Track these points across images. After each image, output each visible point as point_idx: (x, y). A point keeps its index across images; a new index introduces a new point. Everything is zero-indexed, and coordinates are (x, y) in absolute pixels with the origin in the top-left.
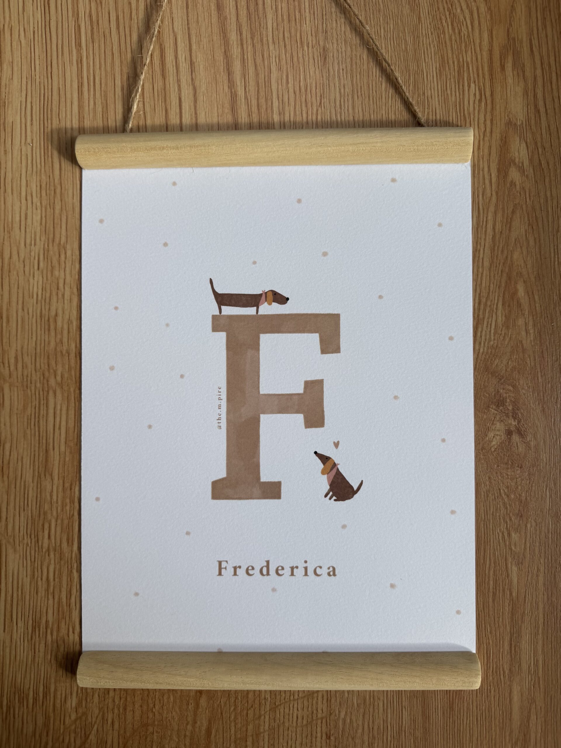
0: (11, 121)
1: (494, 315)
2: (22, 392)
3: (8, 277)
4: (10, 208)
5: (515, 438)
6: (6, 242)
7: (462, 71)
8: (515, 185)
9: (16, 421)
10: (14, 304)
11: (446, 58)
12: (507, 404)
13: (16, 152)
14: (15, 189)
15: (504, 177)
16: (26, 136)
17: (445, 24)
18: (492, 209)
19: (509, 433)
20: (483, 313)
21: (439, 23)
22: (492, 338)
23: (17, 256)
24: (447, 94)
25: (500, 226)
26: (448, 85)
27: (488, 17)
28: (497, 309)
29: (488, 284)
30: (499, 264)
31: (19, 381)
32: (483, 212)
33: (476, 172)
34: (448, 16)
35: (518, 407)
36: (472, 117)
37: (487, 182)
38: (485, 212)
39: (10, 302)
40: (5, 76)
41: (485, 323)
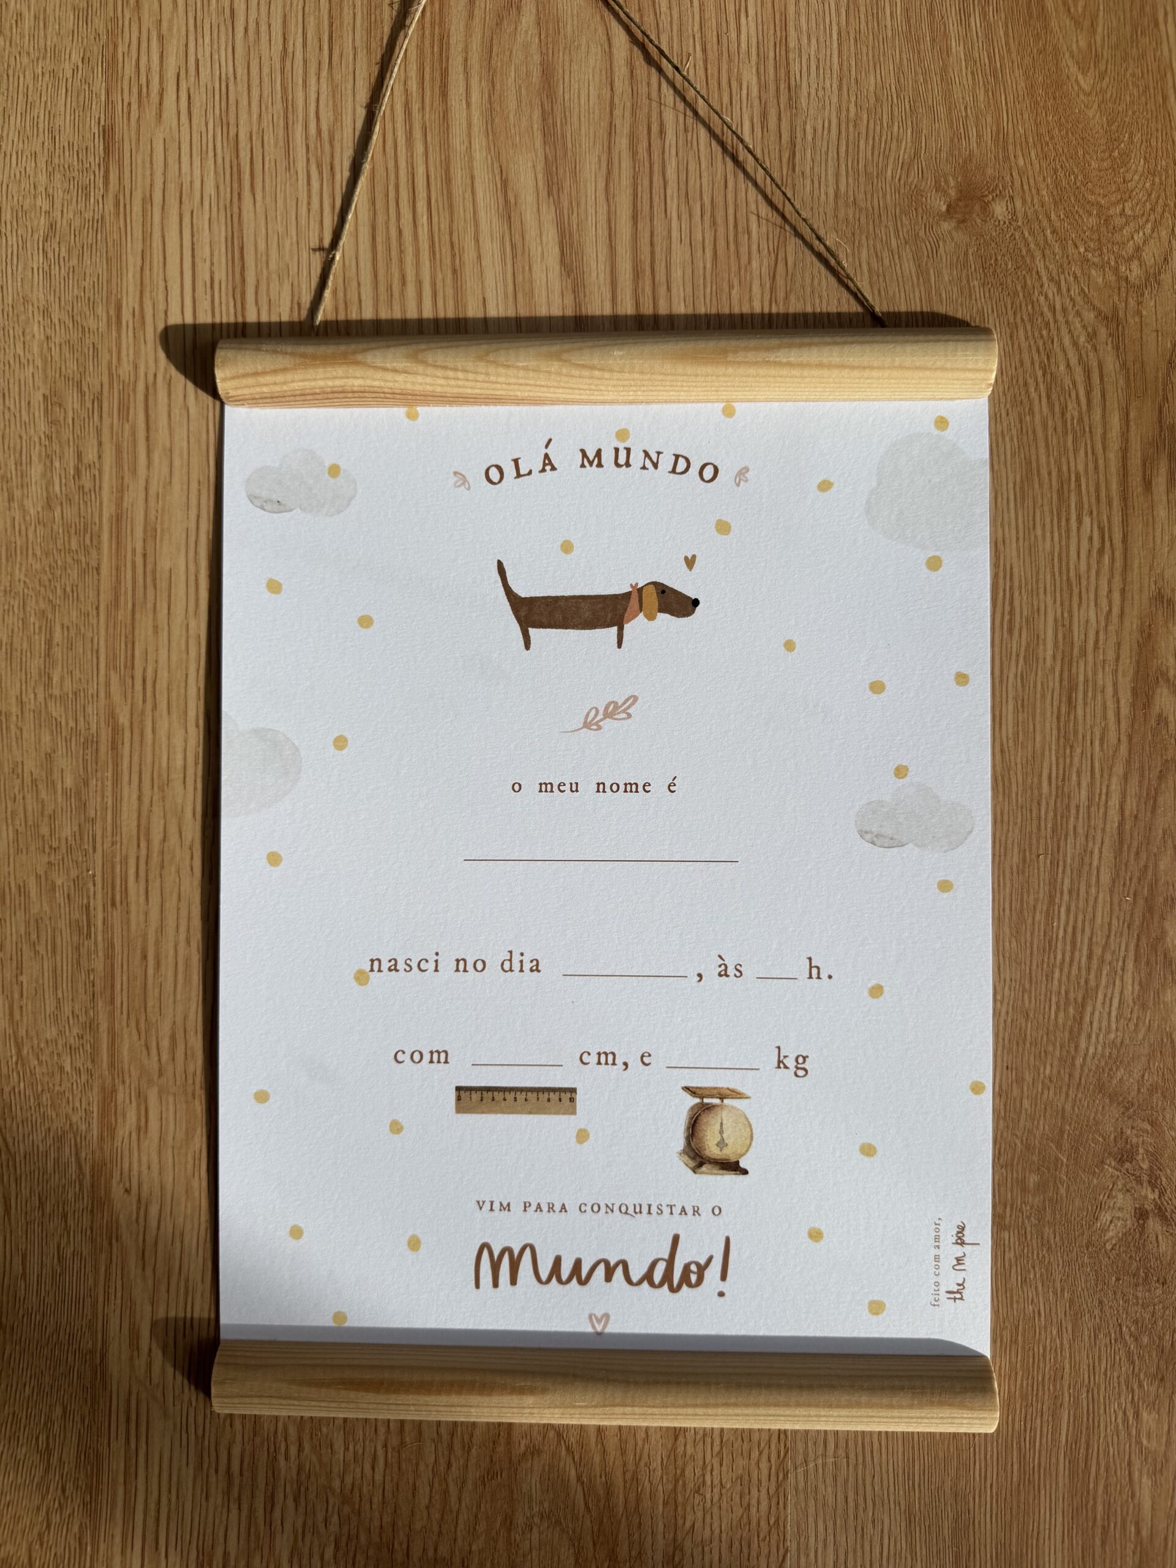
0: (167, 568)
1: (1118, 982)
2: (184, 1106)
3: (158, 877)
4: (164, 739)
5: (1154, 1225)
6: (155, 809)
7: (1066, 491)
8: (1167, 723)
9: (170, 1160)
10: (170, 931)
11: (1034, 465)
12: (1140, 1157)
13: (177, 631)
14: (174, 704)
15: (1144, 705)
16: (197, 600)
17: (1033, 395)
18: (1119, 769)
19: (1141, 1215)
20: (1096, 977)
21: (1023, 393)
22: (1114, 1026)
23: (177, 836)
24: (1036, 536)
25: (1134, 805)
26: (1038, 518)
27: (1121, 382)
28: (1123, 970)
29: (1106, 920)
30: (1131, 879)
31: (178, 1083)
32: (1102, 776)
33: (1090, 694)
34: (1040, 379)
35: (1161, 1164)
36: (1084, 583)
37: (1111, 715)
38: (1106, 776)
39: (161, 928)
40: (156, 478)
41: (1100, 996)
